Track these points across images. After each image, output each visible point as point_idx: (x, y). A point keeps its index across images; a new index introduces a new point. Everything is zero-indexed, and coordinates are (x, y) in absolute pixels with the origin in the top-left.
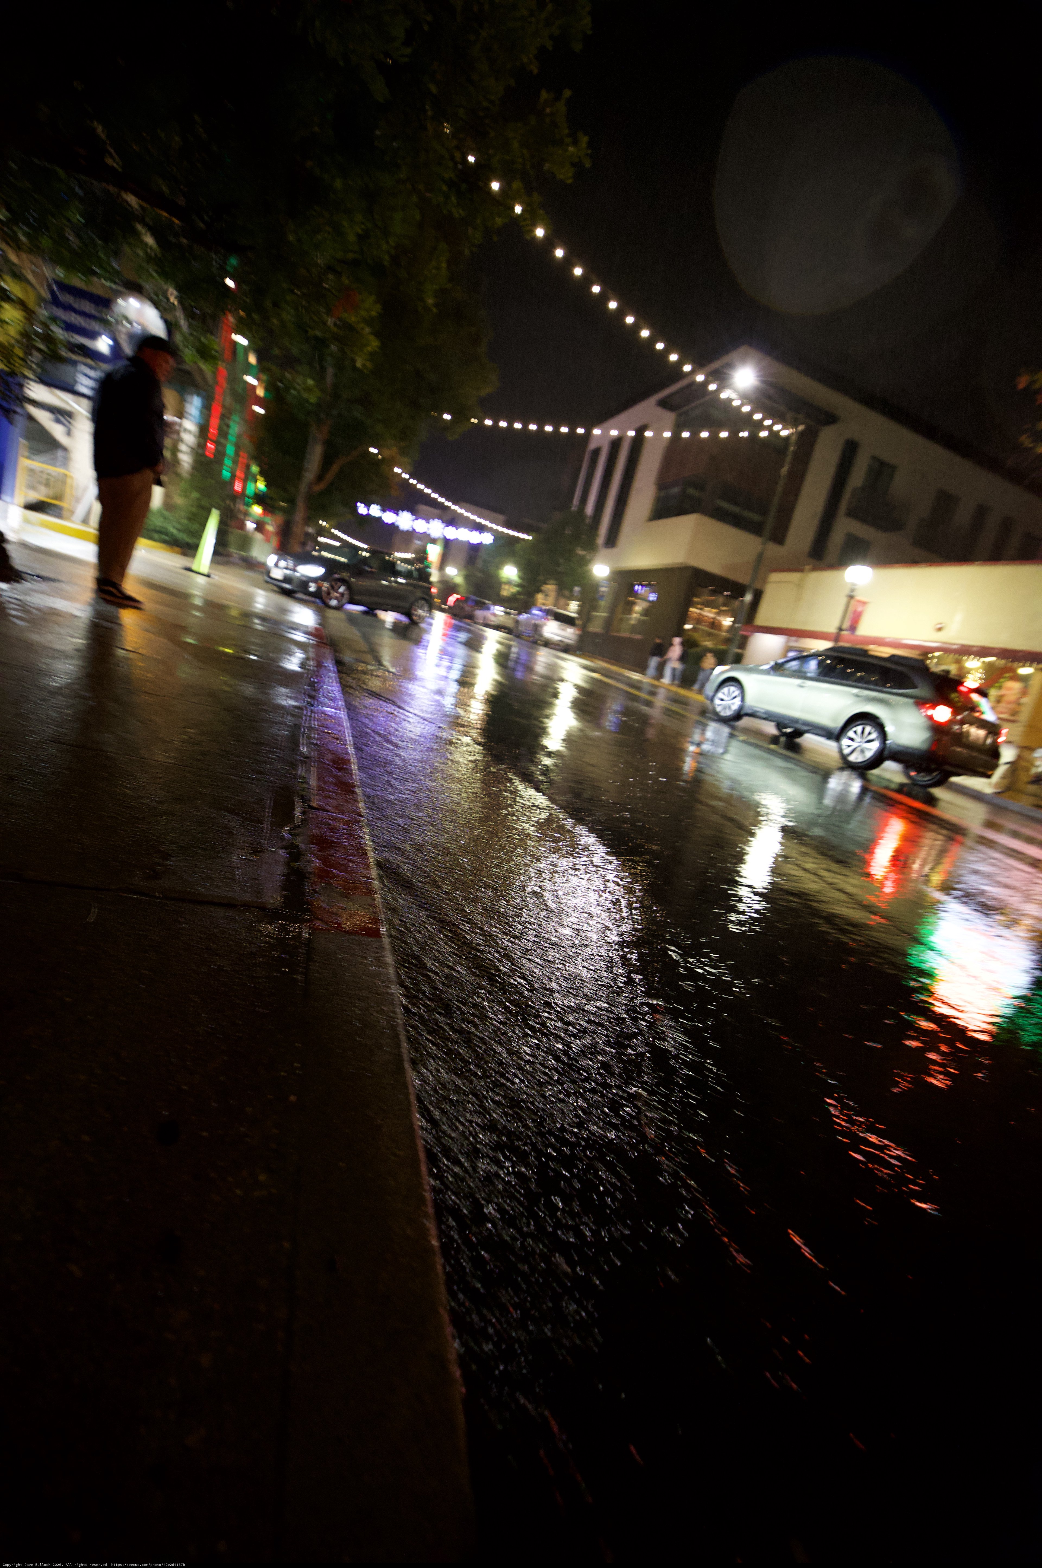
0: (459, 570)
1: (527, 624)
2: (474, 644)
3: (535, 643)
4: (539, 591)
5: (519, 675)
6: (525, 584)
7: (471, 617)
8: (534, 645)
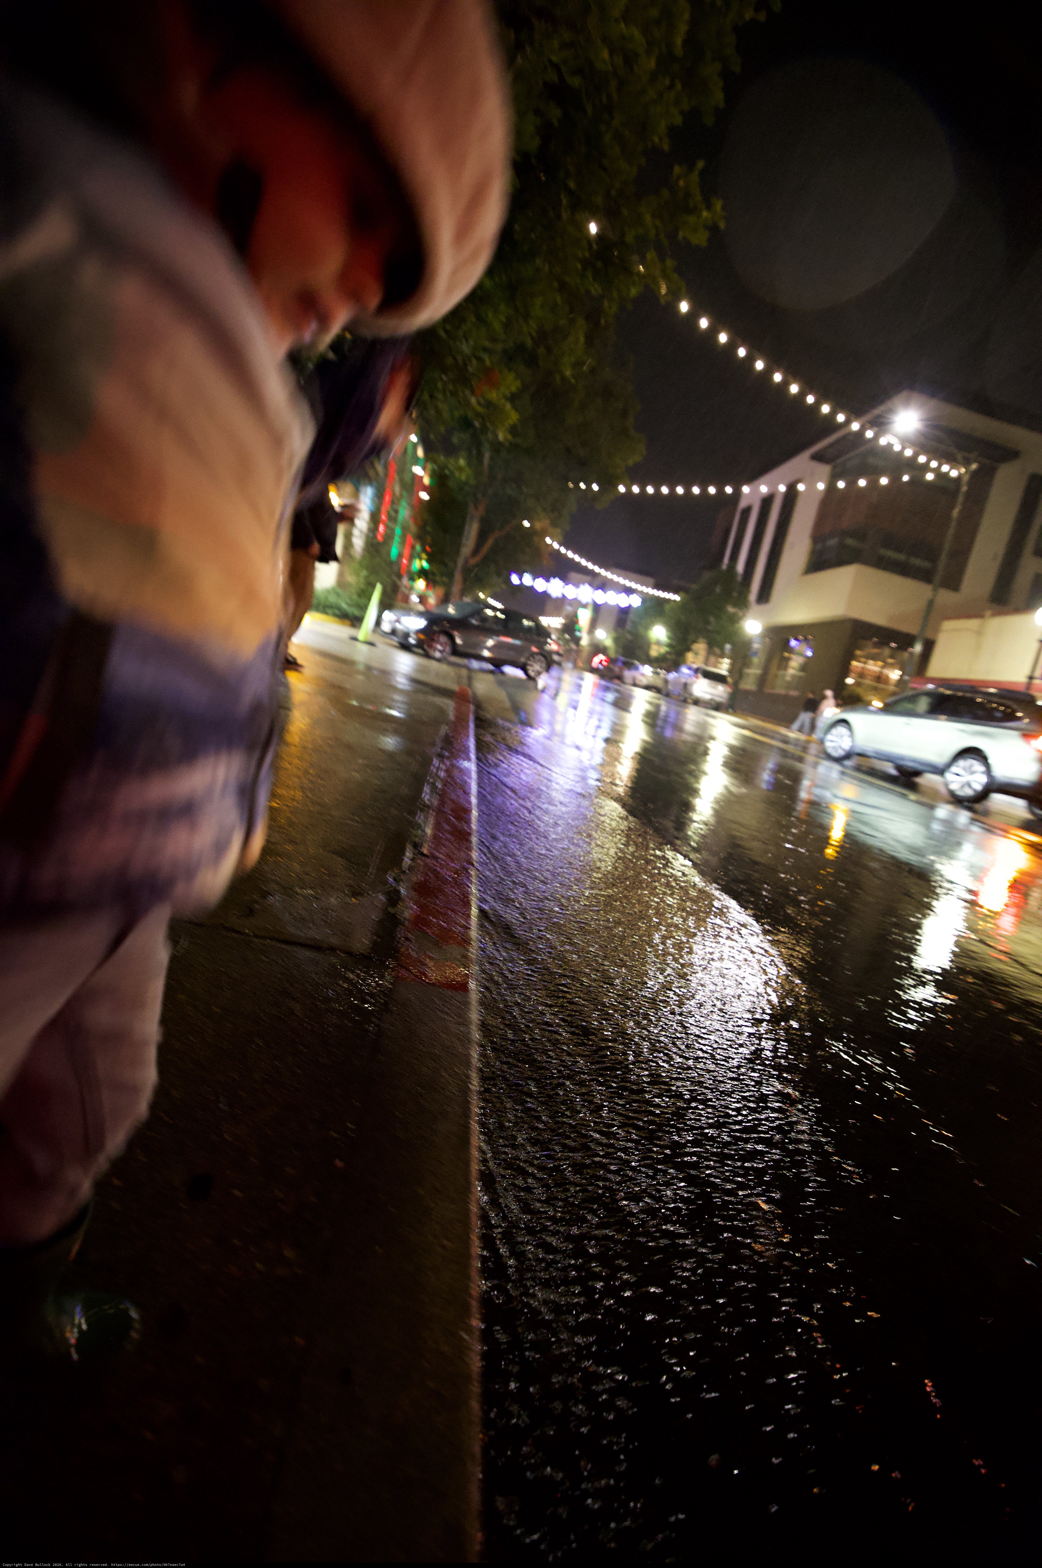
0: (607, 632)
1: (676, 682)
2: (622, 704)
3: (685, 701)
4: (689, 649)
5: (668, 733)
6: (674, 643)
7: (620, 678)
8: (684, 704)
